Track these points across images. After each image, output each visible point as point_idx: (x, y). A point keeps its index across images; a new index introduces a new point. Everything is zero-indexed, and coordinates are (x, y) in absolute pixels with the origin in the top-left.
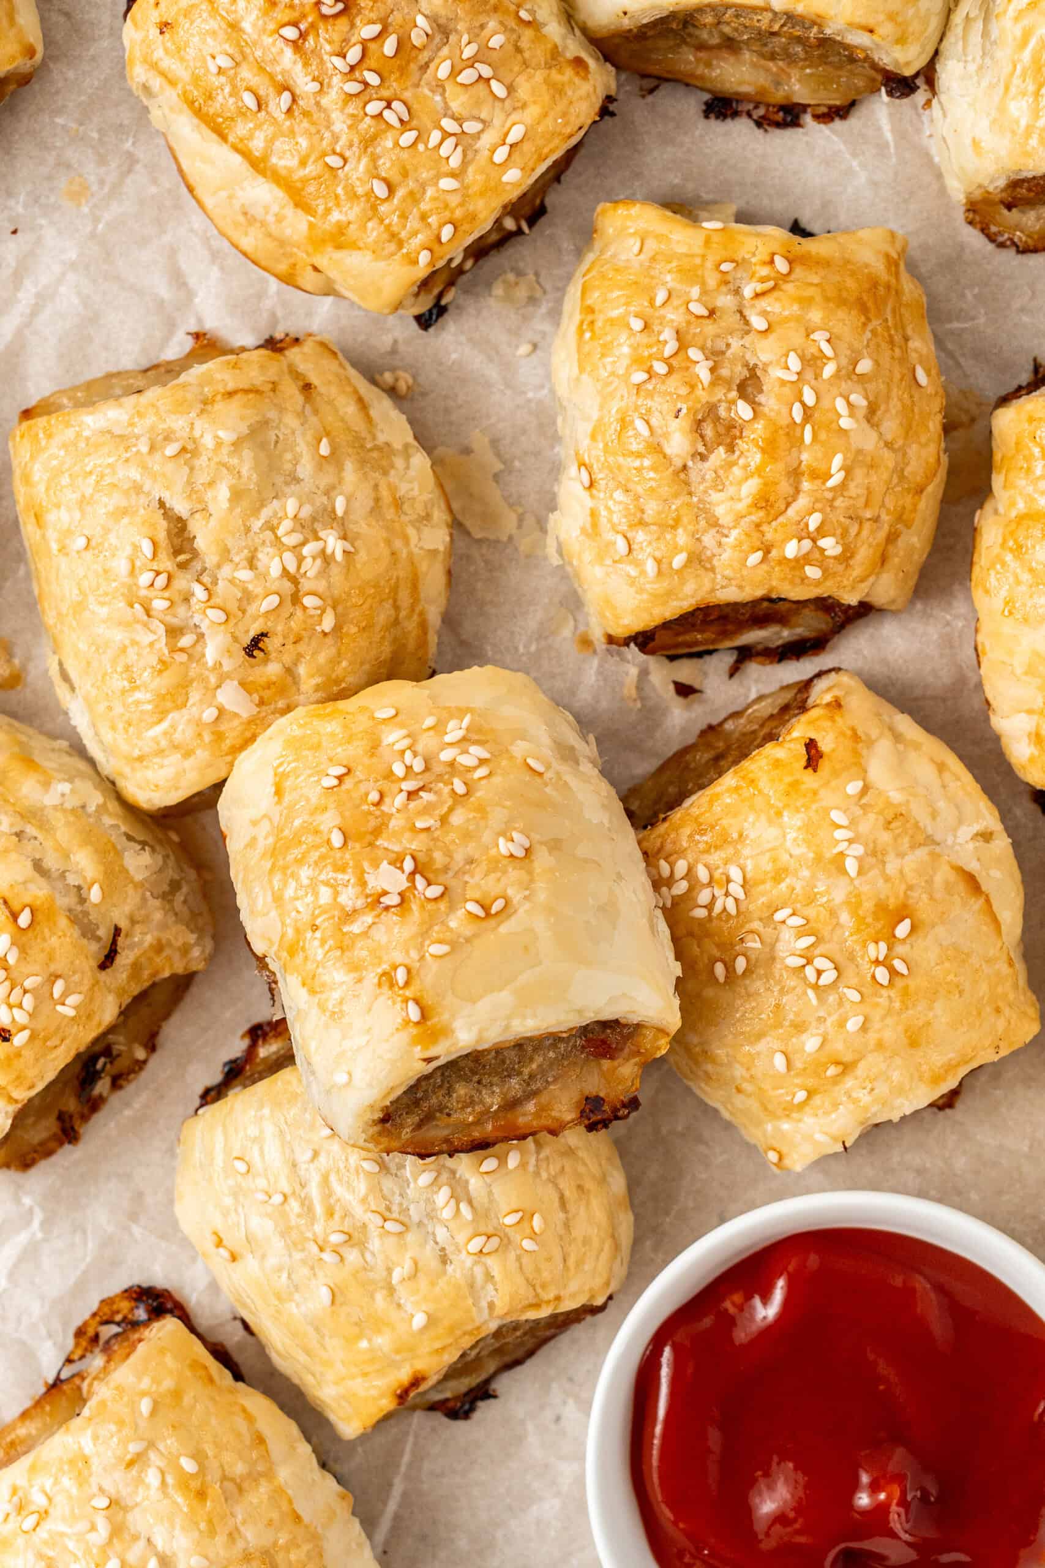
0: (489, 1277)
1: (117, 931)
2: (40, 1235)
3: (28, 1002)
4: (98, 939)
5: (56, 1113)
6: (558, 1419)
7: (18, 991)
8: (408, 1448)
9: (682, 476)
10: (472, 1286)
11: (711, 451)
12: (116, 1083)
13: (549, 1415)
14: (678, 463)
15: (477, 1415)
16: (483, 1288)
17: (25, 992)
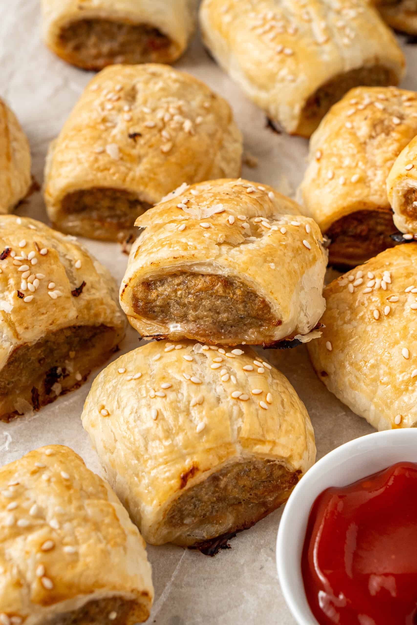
0: (241, 414)
1: (84, 284)
2: (7, 449)
3: (36, 282)
4: (75, 284)
5: (31, 388)
6: (262, 568)
7: (32, 276)
8: (178, 567)
9: (363, 146)
10: (230, 417)
11: (377, 135)
12: (64, 392)
13: (257, 565)
14: (362, 140)
15: (218, 556)
16: (236, 420)
17: (36, 278)
